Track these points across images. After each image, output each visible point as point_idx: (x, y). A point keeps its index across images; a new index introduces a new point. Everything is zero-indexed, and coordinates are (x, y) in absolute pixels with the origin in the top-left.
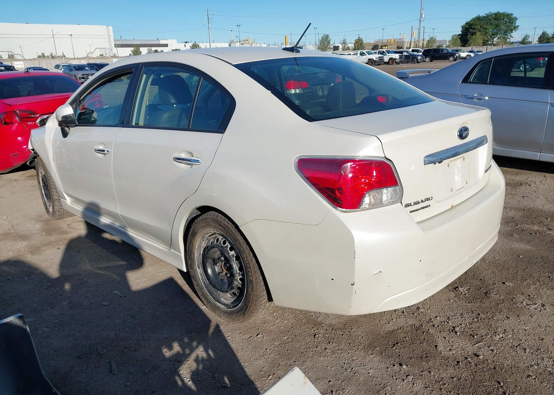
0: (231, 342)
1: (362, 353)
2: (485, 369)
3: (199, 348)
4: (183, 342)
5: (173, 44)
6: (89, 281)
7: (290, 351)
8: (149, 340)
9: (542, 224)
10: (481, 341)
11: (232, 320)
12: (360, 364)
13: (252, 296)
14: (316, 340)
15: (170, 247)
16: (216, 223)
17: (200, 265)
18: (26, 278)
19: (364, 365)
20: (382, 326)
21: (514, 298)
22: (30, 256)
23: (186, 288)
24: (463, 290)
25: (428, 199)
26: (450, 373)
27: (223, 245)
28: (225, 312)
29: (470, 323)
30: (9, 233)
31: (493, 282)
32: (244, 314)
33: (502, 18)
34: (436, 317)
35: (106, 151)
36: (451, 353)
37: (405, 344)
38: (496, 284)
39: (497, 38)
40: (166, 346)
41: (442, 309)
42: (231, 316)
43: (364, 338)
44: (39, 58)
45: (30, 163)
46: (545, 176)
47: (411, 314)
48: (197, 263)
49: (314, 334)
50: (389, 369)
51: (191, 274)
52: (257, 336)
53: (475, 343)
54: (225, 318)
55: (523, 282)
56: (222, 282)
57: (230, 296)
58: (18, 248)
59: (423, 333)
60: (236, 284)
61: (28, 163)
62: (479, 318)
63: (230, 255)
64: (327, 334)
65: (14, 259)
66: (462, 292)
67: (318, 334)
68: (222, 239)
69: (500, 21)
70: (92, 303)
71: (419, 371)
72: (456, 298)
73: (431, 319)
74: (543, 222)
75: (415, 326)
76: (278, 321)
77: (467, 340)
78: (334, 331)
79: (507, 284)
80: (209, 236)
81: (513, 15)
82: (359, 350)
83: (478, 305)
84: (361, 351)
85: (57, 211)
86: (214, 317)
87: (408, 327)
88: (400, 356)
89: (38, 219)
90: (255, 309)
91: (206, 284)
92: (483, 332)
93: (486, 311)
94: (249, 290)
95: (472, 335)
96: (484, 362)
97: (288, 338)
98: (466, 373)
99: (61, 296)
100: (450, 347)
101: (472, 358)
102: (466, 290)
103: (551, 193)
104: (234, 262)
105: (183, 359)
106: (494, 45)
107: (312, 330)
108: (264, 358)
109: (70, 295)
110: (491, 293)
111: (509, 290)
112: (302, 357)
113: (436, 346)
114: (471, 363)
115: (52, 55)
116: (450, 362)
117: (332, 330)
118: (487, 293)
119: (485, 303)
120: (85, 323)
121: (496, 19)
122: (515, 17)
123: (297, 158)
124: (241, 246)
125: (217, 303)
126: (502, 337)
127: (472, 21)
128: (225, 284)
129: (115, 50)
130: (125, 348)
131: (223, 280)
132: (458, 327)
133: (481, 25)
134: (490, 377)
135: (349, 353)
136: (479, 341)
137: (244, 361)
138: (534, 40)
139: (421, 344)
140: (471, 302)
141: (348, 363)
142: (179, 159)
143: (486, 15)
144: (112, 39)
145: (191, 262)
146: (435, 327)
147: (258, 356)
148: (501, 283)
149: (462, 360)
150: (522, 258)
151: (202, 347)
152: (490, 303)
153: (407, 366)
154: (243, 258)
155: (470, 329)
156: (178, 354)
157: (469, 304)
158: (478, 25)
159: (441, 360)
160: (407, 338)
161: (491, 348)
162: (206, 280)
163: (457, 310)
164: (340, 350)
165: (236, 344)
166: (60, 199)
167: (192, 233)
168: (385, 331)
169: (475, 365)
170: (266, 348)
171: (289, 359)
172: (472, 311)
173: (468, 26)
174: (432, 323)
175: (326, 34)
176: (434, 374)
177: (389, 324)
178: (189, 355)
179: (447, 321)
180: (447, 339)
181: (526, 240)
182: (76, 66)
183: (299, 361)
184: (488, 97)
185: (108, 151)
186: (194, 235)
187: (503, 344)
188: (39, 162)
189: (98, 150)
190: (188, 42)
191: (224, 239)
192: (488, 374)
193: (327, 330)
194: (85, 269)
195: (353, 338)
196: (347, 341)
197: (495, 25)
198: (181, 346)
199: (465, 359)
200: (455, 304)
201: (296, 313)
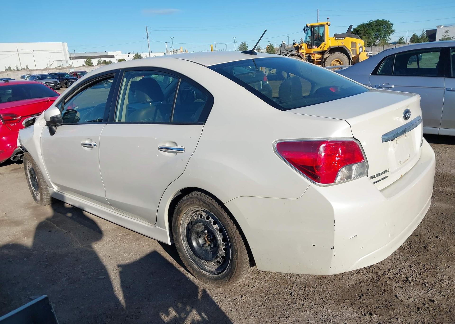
0: (220, 305)
1: (335, 306)
2: (442, 313)
3: (193, 311)
4: (177, 308)
5: (119, 55)
6: (83, 259)
7: (273, 309)
8: (146, 308)
9: (453, 186)
10: (432, 288)
11: (217, 285)
12: (336, 316)
13: (237, 264)
14: (293, 298)
15: (155, 224)
16: (200, 201)
17: (185, 239)
18: (25, 259)
19: (339, 317)
20: (346, 281)
21: (448, 249)
22: (25, 239)
23: (170, 259)
24: (406, 245)
25: (386, 171)
26: (414, 318)
27: (207, 220)
28: (211, 279)
29: (419, 273)
30: (3, 220)
31: (428, 237)
32: (230, 279)
33: (381, 24)
34: (389, 270)
35: (93, 145)
36: (410, 301)
37: (370, 295)
38: (431, 238)
39: (378, 40)
40: (163, 312)
41: (392, 263)
42: (217, 281)
43: (333, 292)
44: (7, 71)
45: (14, 158)
46: (444, 147)
47: (368, 268)
48: (182, 237)
49: (290, 292)
50: (362, 319)
51: (177, 247)
52: (241, 298)
53: (428, 290)
54: (210, 283)
55: (452, 235)
56: (206, 252)
57: (214, 264)
58: (13, 233)
59: (382, 284)
60: (221, 253)
61: (12, 159)
62: (425, 269)
63: (214, 228)
64: (301, 291)
65: (12, 243)
66: (405, 247)
67: (294, 292)
68: (205, 215)
69: (380, 27)
70: (89, 278)
71: (388, 319)
72: (401, 252)
73: (385, 272)
74: (454, 184)
75: (373, 279)
76: (257, 283)
77: (420, 288)
78: (306, 288)
79: (440, 238)
80: (193, 213)
81: (389, 21)
82: (332, 303)
83: (421, 257)
84: (334, 304)
85: (45, 198)
86: (201, 284)
87: (367, 280)
88: (368, 306)
89: (27, 206)
90: (239, 274)
91: (191, 254)
92: (431, 280)
93: (429, 262)
94: (234, 258)
95: (423, 284)
96: (440, 306)
97: (269, 297)
98: (428, 317)
99: (60, 273)
100: (408, 295)
101: (429, 303)
102: (408, 245)
103: (453, 160)
104: (218, 234)
105: (181, 322)
106: (376, 46)
107: (288, 289)
108: (251, 316)
109: (68, 272)
110: (429, 246)
111: (443, 243)
112: (285, 314)
113: (396, 296)
114: (429, 308)
115: (17, 68)
116: (411, 309)
117: (305, 287)
118: (426, 246)
119: (426, 256)
120: (86, 296)
121: (376, 25)
122: (391, 23)
123: (276, 142)
124: (226, 220)
125: (202, 271)
126: (448, 284)
127: (358, 27)
128: (209, 254)
129: (70, 62)
130: (127, 316)
131: (207, 250)
132: (410, 277)
133: (365, 31)
134: (448, 319)
135: (324, 307)
136: (430, 288)
137: (235, 321)
138: (407, 40)
139: (383, 295)
140: (415, 255)
141: (326, 315)
142: (162, 149)
143: (368, 23)
144: (67, 53)
145: (176, 236)
146: (391, 278)
147: (246, 315)
148: (435, 237)
149: (421, 306)
150: (445, 215)
151: (196, 311)
152: (431, 255)
153: (377, 315)
154: (228, 230)
155: (421, 278)
156: (175, 318)
157: (413, 257)
158: (363, 31)
159: (403, 308)
160: (370, 290)
161: (442, 294)
162: (190, 251)
163: (405, 262)
164: (315, 304)
165: (224, 306)
166: (47, 188)
167: (177, 211)
168: (349, 285)
169: (432, 309)
170: (252, 307)
171: (274, 316)
172: (418, 263)
173: (355, 32)
174: (387, 275)
175: (244, 42)
176: (401, 320)
177: (352, 279)
178: (185, 318)
179: (400, 273)
180: (404, 288)
181: (444, 200)
182: (39, 76)
183: (283, 317)
184: (394, 86)
185: (95, 145)
186: (179, 212)
187: (451, 290)
188: (28, 157)
189: (84, 145)
190: (130, 53)
191: (207, 215)
192: (446, 317)
193: (300, 288)
194: (77, 247)
195: (324, 293)
196: (320, 297)
197: (376, 30)
198: (176, 311)
199: (423, 305)
200: (401, 258)
201: (271, 275)
